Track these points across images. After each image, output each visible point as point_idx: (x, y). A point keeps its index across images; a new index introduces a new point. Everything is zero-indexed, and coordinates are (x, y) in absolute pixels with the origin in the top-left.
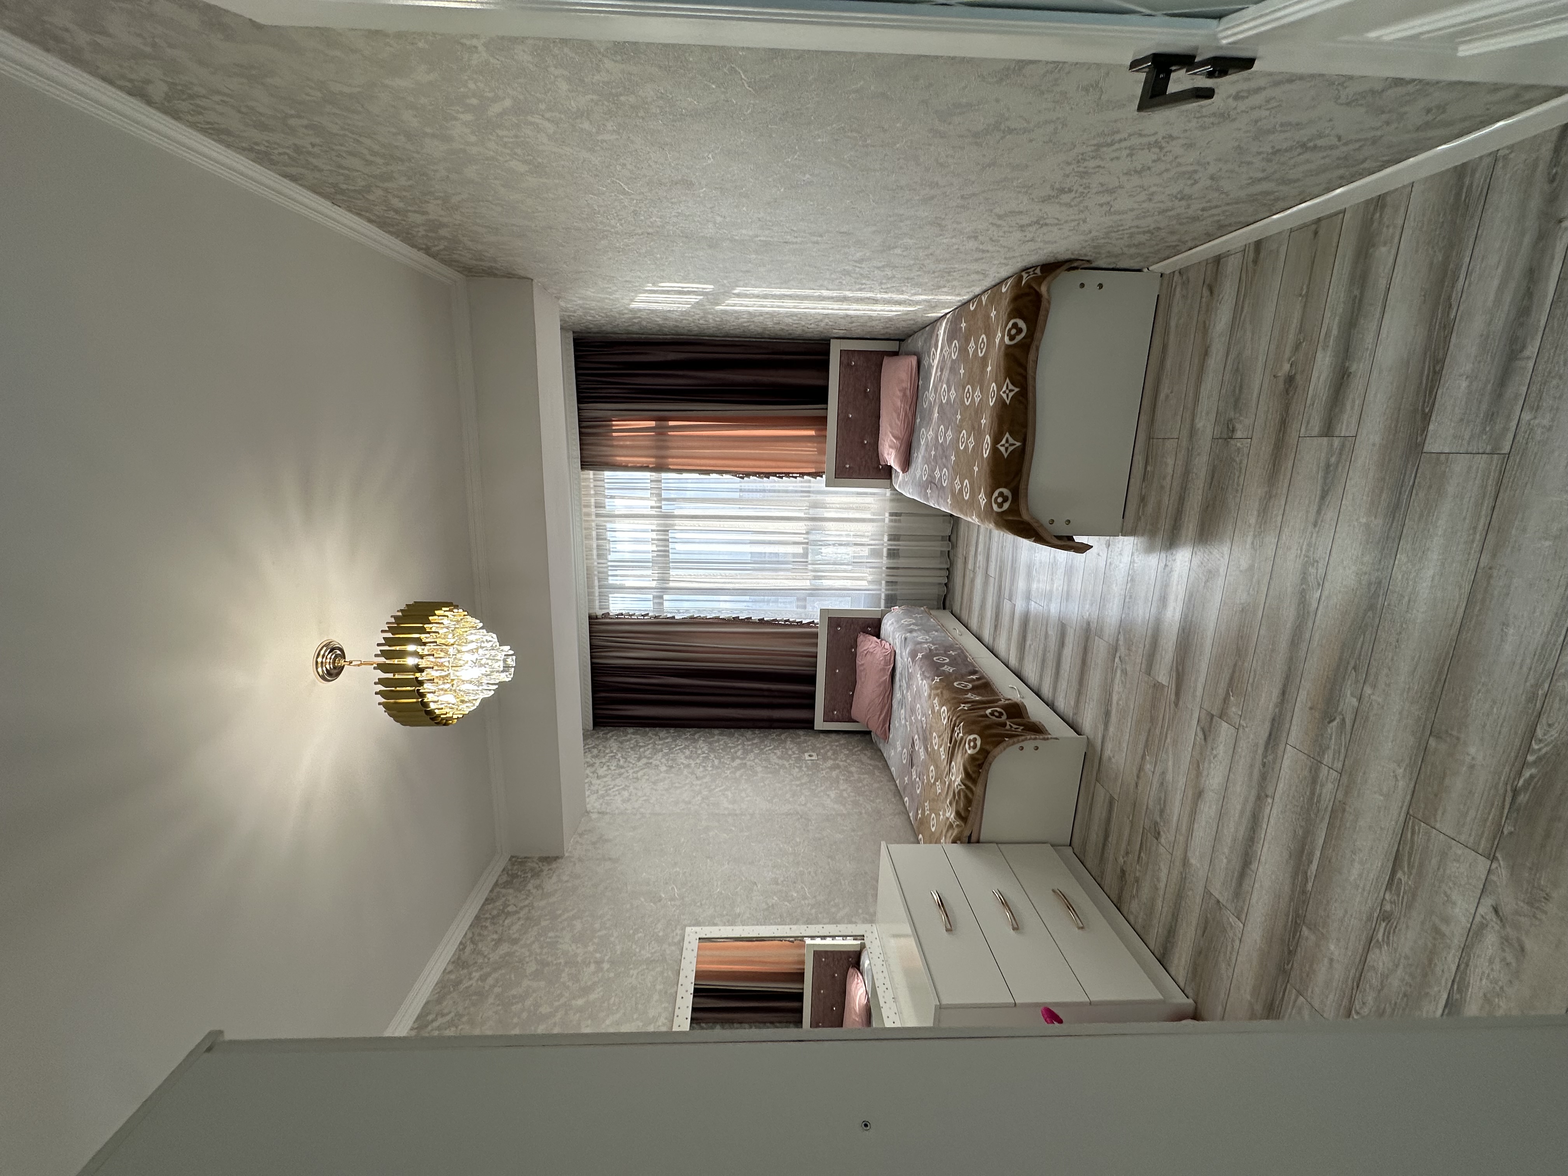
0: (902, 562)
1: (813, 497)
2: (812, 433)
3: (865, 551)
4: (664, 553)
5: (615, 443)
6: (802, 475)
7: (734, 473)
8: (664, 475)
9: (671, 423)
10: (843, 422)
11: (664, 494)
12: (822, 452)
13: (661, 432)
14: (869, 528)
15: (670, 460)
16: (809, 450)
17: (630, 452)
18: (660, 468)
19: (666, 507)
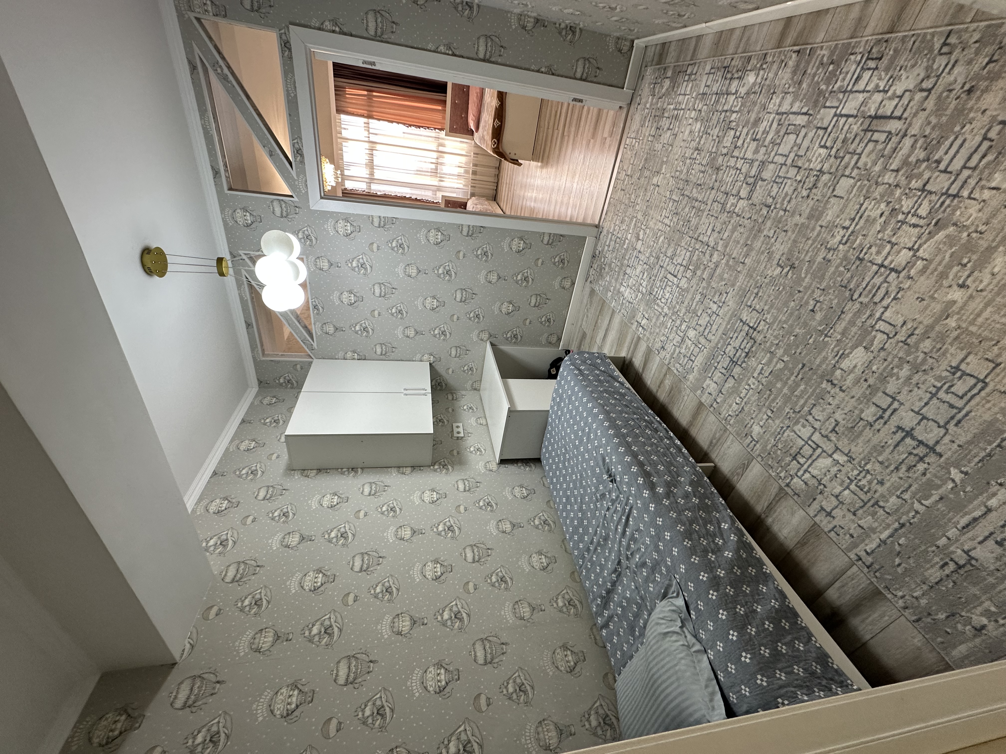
0: (478, 177)
1: (441, 141)
2: (440, 108)
3: (462, 170)
4: (372, 161)
5: (348, 101)
6: (435, 129)
7: (404, 124)
8: (371, 121)
9: (375, 94)
10: (453, 104)
11: (371, 131)
12: (444, 118)
13: (370, 97)
14: (463, 159)
15: (374, 113)
16: (438, 117)
17: (355, 106)
18: (370, 117)
19: (373, 138)
